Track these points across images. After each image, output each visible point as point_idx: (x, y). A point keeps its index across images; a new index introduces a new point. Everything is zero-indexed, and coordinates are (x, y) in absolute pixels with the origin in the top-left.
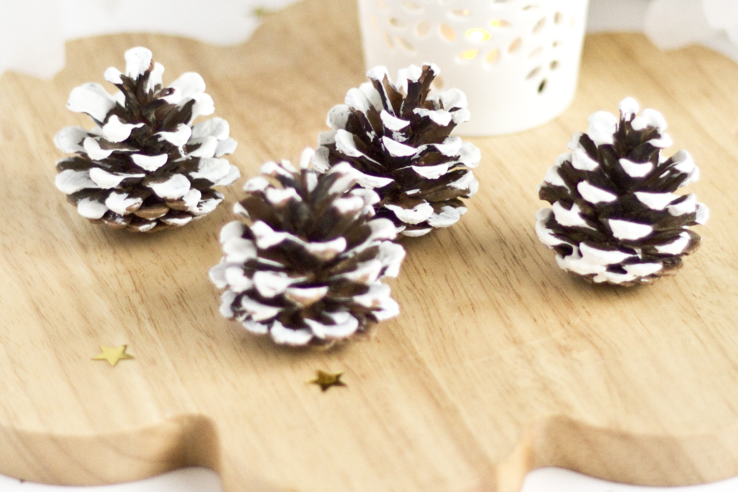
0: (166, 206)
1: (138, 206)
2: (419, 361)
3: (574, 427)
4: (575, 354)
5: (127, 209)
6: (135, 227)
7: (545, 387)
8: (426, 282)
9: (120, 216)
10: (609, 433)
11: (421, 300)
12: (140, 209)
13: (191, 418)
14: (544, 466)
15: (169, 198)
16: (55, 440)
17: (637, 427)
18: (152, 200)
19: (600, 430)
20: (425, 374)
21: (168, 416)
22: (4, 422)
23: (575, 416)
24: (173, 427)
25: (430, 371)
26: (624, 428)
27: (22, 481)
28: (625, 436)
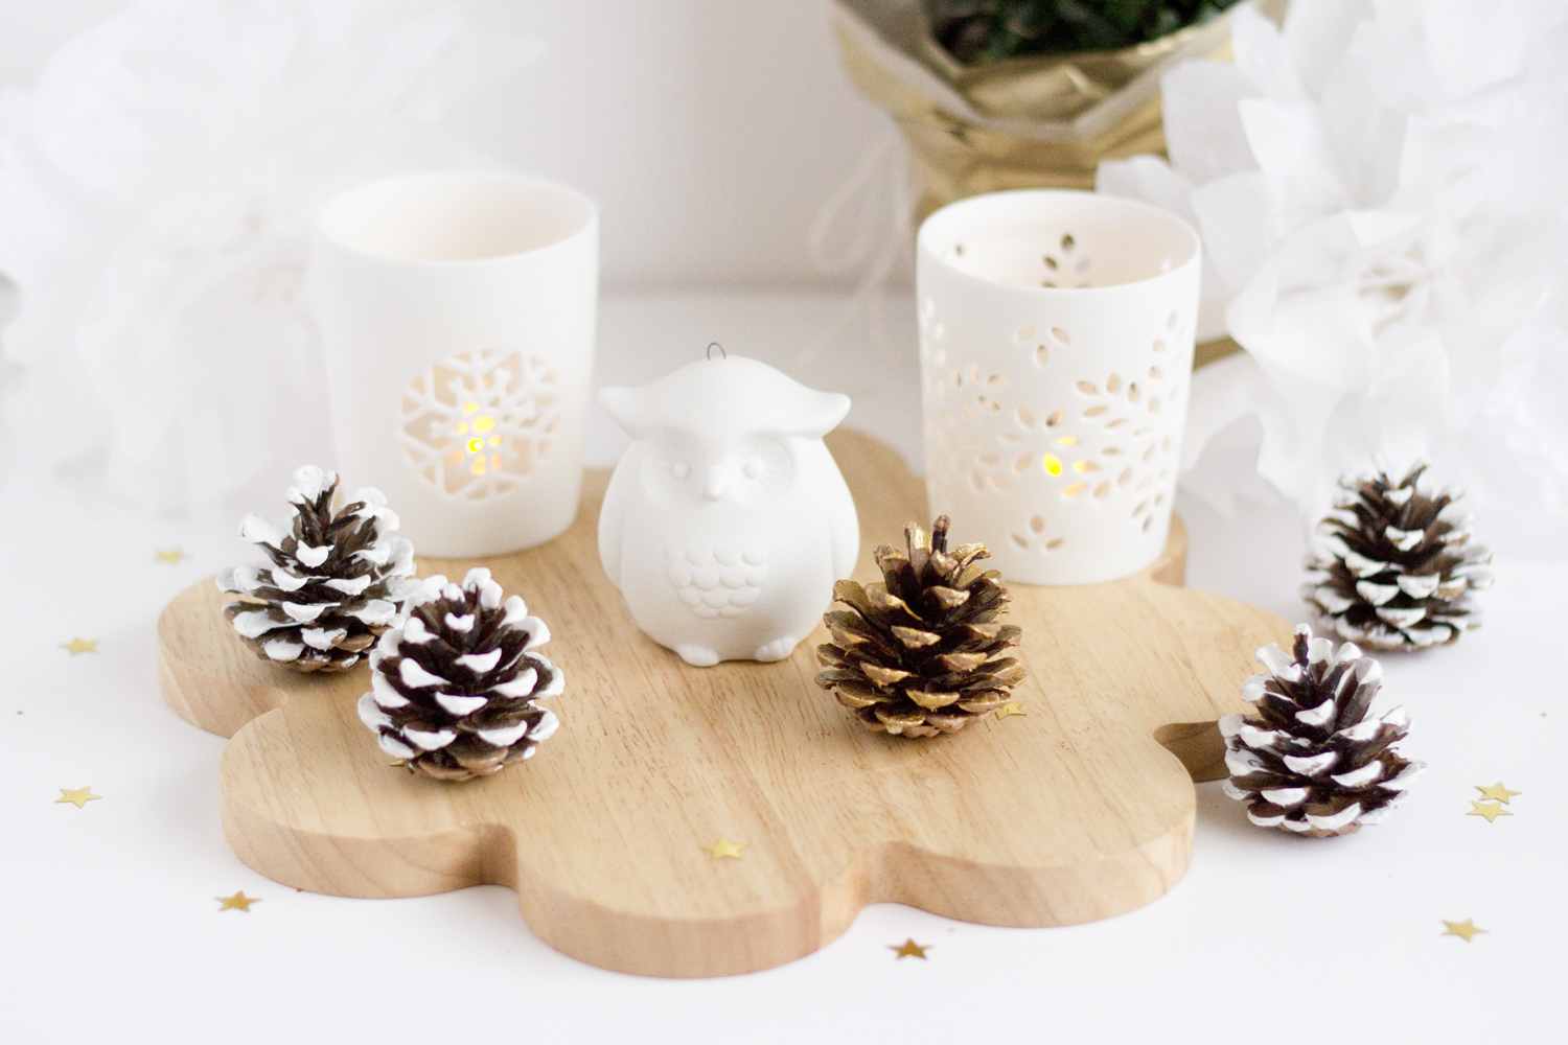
0: (371, 634)
1: (343, 637)
2: (753, 782)
3: (914, 853)
4: (928, 783)
5: (333, 642)
6: (337, 663)
7: (888, 813)
8: (775, 705)
9: (321, 652)
10: (952, 861)
11: (766, 724)
12: (345, 640)
14: (881, 901)
15: (377, 623)
16: (334, 842)
17: (984, 856)
18: (357, 629)
19: (943, 859)
20: (757, 795)
21: (463, 823)
22: (281, 822)
23: (917, 844)
24: (468, 836)
25: (763, 793)
26: (970, 857)
27: (299, 890)
28: (970, 866)
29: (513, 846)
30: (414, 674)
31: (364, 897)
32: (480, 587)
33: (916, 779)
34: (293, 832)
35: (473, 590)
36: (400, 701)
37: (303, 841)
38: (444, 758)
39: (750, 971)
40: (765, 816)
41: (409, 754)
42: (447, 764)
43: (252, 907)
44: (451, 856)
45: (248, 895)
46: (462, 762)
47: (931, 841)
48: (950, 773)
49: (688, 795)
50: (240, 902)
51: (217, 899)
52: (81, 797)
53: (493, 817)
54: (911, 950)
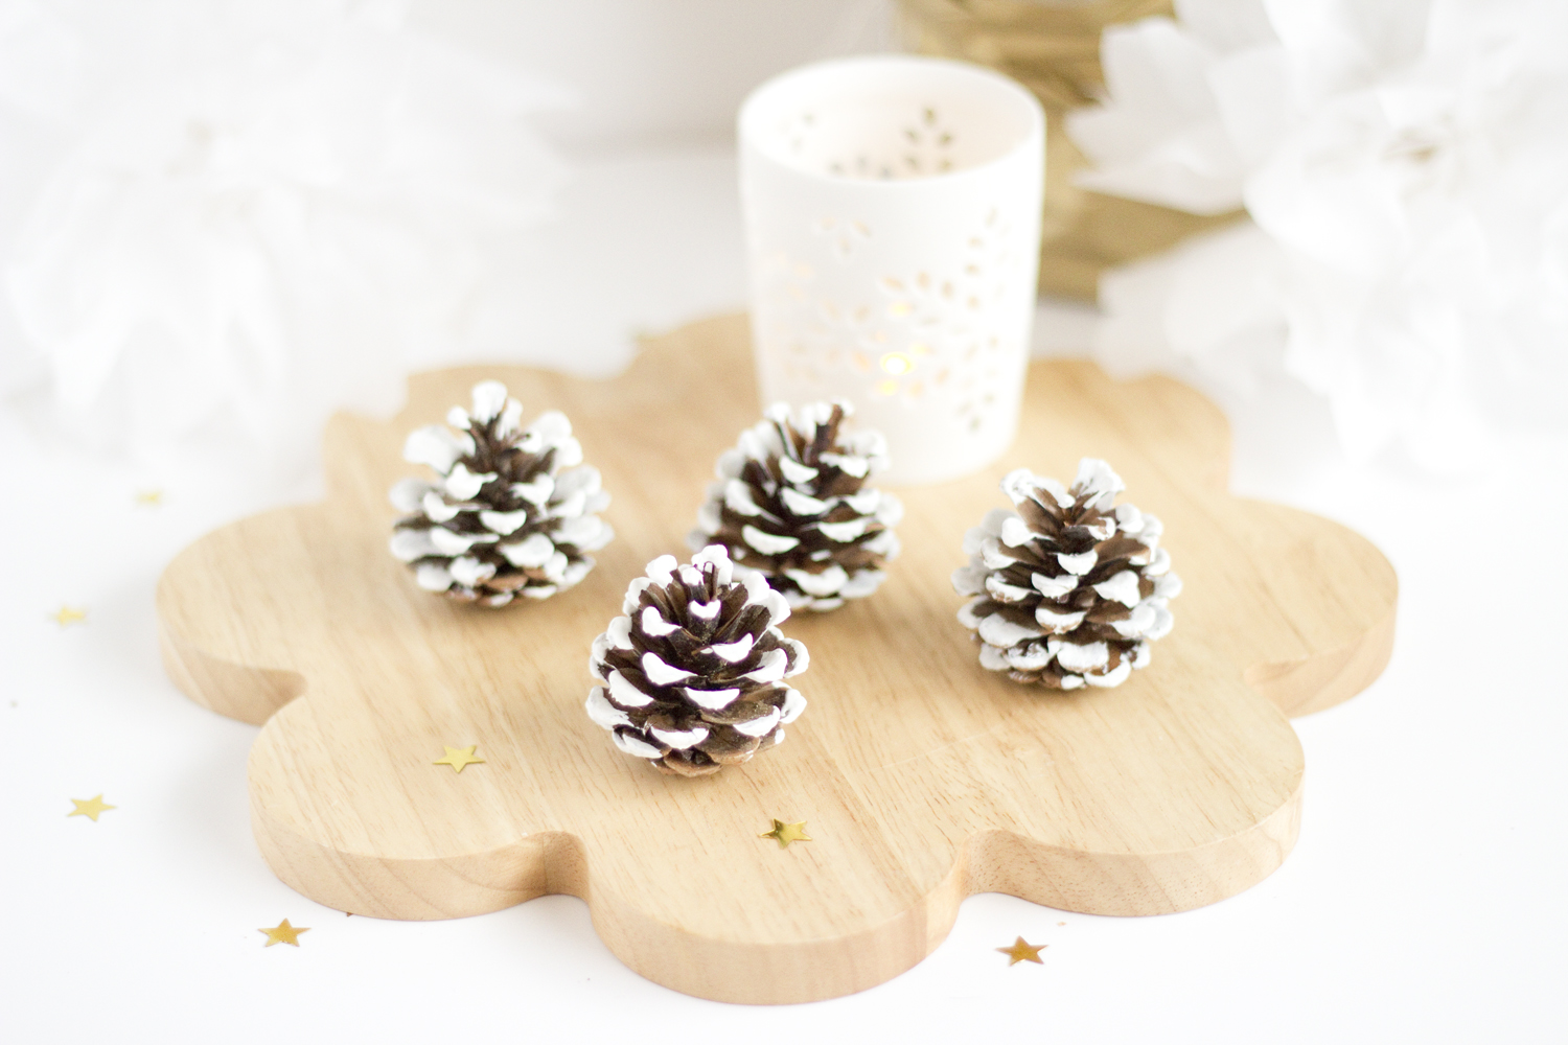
0: (523, 575)
1: (490, 575)
2: (829, 763)
3: (1017, 841)
4: (1018, 754)
5: (477, 579)
6: (486, 600)
7: (982, 794)
9: (468, 588)
10: (1060, 851)
12: (492, 578)
13: (553, 836)
15: (526, 566)
16: (386, 864)
17: (1095, 844)
18: (506, 568)
19: (1049, 849)
20: (837, 780)
21: (525, 834)
22: (326, 844)
23: (1020, 833)
24: (532, 848)
25: (843, 777)
26: (1080, 846)
27: (349, 914)
28: (1080, 856)
29: (581, 856)
30: (659, 671)
31: (421, 920)
32: (717, 566)
33: (1005, 749)
34: (340, 854)
35: (709, 569)
36: (643, 700)
37: (351, 865)
38: (698, 756)
39: (856, 991)
40: (851, 808)
41: (656, 754)
42: (698, 762)
43: (300, 938)
44: (514, 870)
45: (294, 924)
46: (715, 757)
47: (1038, 831)
48: (1039, 739)
49: (762, 784)
50: (286, 933)
51: (261, 931)
52: (90, 808)
53: (557, 826)
54: (1023, 952)
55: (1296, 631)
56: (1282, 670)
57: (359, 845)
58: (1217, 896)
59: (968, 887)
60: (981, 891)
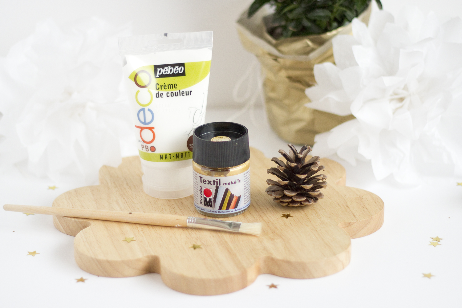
2: (226, 242)
3: (273, 259)
4: (275, 240)
7: (265, 249)
16: (108, 262)
19: (281, 261)
20: (227, 245)
21: (145, 255)
22: (93, 257)
23: (273, 257)
25: (229, 245)
26: (288, 260)
27: (98, 275)
29: (159, 261)
33: (272, 239)
34: (96, 260)
37: (99, 262)
40: (230, 251)
43: (86, 281)
44: (142, 265)
45: (84, 278)
47: (277, 256)
48: (281, 237)
50: (82, 280)
51: (76, 280)
52: (34, 253)
53: (153, 253)
54: (273, 286)
55: (354, 216)
56: (349, 225)
57: (101, 257)
58: (325, 275)
59: (260, 272)
60: (264, 273)
